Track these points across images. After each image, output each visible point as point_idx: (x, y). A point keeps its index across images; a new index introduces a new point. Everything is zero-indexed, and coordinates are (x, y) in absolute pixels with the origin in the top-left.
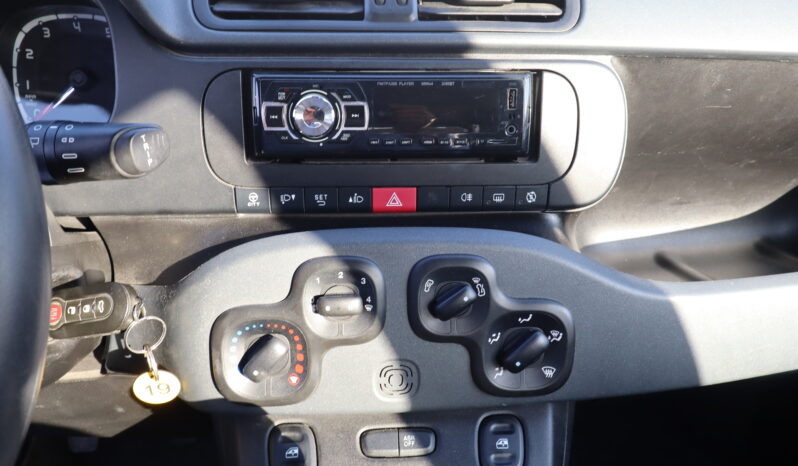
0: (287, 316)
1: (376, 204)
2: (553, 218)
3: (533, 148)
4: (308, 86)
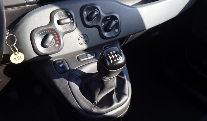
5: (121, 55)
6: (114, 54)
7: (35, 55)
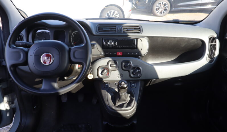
0: (107, 67)
1: (117, 54)
2: (140, 57)
3: (137, 48)
4: (110, 40)
5: (126, 84)
6: (123, 83)
7: (97, 77)
